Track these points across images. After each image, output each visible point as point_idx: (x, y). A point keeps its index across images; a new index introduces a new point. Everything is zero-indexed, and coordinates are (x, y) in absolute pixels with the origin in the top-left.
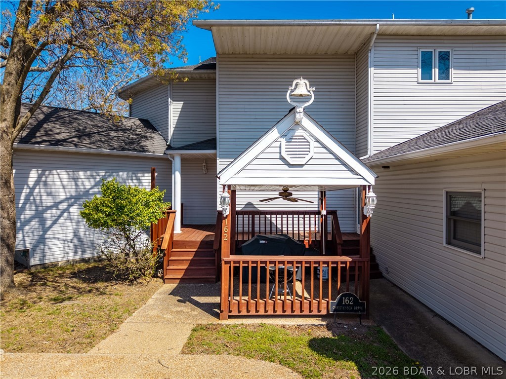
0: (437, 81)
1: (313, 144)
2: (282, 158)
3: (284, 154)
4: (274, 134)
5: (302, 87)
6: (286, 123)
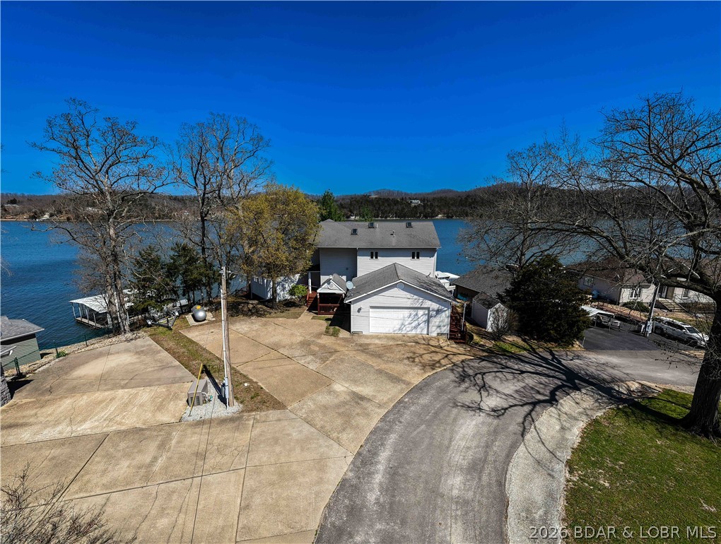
0: (374, 260)
3: (329, 287)
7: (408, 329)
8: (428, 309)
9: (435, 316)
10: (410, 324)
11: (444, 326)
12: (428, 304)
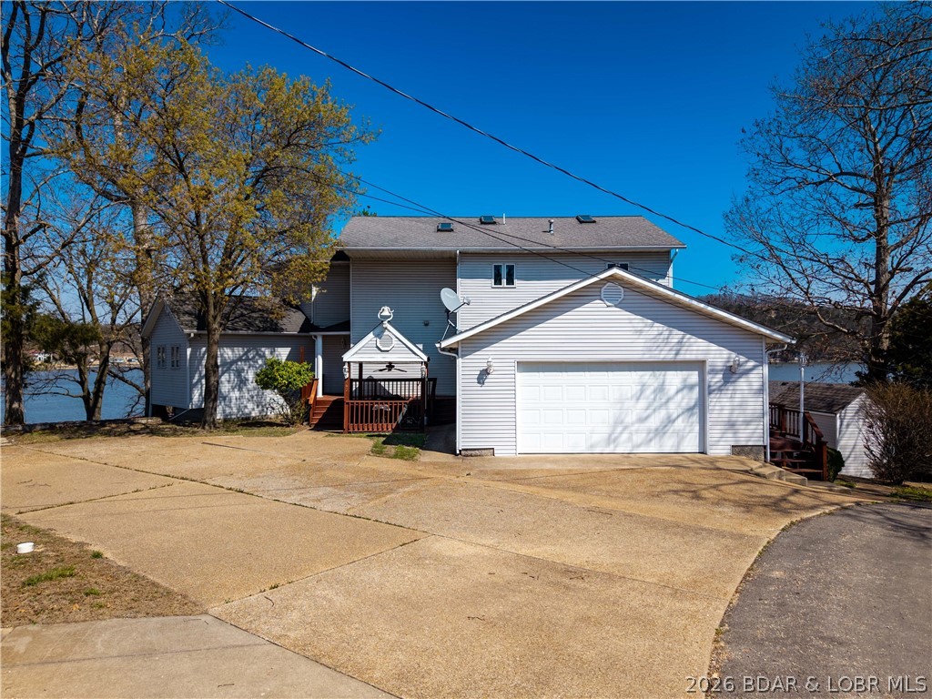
0: (506, 286)
1: (395, 339)
2: (377, 347)
3: (378, 345)
4: (371, 335)
5: (386, 311)
6: (377, 330)
7: (638, 438)
8: (699, 365)
9: (720, 389)
10: (642, 420)
11: (747, 423)
12: (698, 348)
